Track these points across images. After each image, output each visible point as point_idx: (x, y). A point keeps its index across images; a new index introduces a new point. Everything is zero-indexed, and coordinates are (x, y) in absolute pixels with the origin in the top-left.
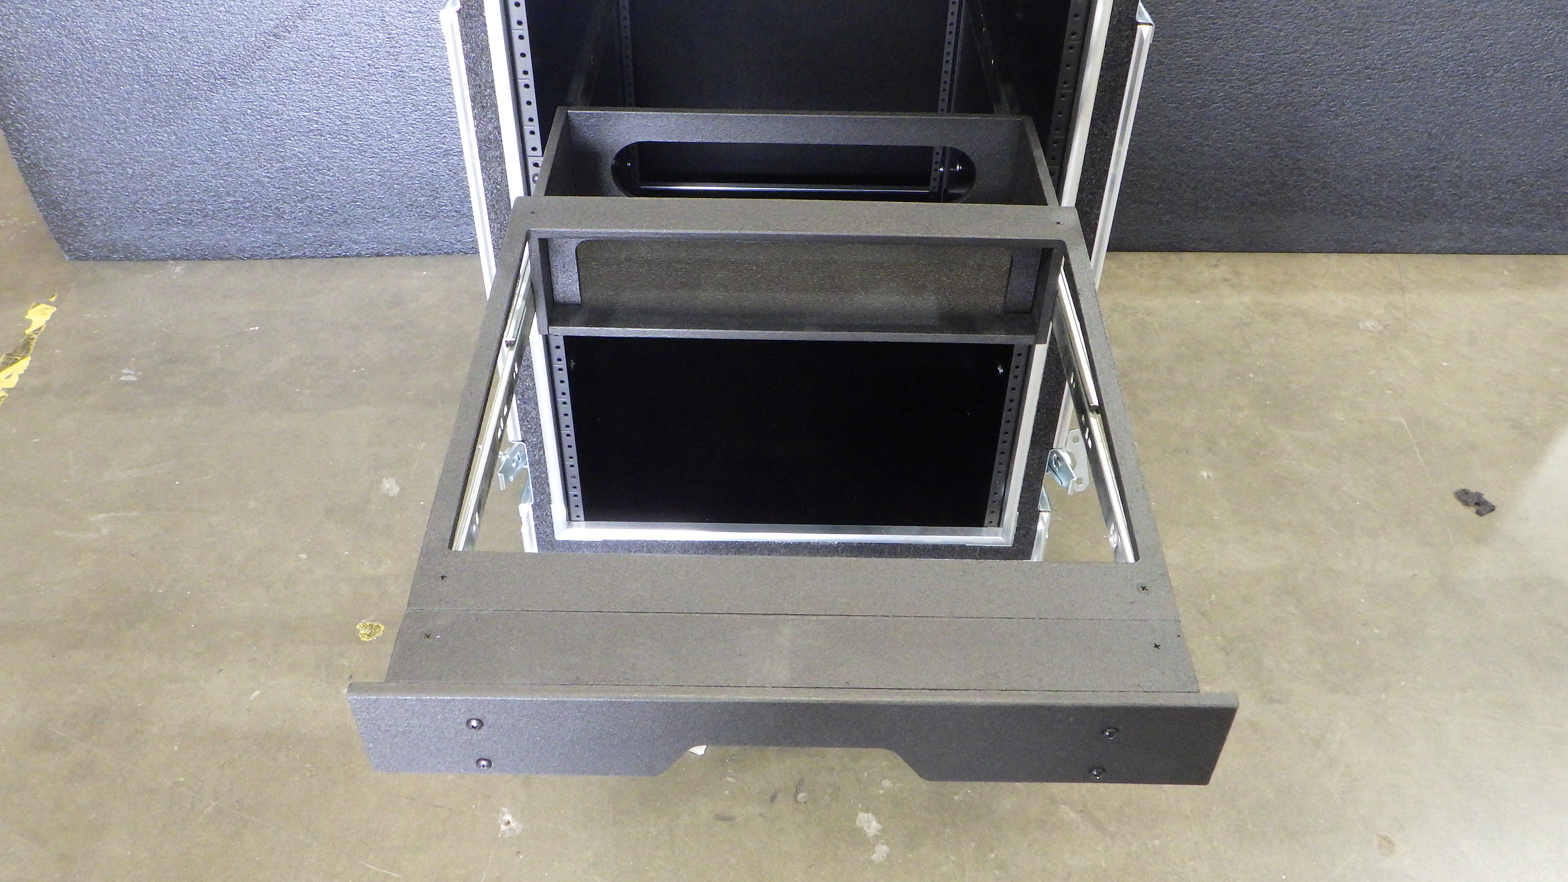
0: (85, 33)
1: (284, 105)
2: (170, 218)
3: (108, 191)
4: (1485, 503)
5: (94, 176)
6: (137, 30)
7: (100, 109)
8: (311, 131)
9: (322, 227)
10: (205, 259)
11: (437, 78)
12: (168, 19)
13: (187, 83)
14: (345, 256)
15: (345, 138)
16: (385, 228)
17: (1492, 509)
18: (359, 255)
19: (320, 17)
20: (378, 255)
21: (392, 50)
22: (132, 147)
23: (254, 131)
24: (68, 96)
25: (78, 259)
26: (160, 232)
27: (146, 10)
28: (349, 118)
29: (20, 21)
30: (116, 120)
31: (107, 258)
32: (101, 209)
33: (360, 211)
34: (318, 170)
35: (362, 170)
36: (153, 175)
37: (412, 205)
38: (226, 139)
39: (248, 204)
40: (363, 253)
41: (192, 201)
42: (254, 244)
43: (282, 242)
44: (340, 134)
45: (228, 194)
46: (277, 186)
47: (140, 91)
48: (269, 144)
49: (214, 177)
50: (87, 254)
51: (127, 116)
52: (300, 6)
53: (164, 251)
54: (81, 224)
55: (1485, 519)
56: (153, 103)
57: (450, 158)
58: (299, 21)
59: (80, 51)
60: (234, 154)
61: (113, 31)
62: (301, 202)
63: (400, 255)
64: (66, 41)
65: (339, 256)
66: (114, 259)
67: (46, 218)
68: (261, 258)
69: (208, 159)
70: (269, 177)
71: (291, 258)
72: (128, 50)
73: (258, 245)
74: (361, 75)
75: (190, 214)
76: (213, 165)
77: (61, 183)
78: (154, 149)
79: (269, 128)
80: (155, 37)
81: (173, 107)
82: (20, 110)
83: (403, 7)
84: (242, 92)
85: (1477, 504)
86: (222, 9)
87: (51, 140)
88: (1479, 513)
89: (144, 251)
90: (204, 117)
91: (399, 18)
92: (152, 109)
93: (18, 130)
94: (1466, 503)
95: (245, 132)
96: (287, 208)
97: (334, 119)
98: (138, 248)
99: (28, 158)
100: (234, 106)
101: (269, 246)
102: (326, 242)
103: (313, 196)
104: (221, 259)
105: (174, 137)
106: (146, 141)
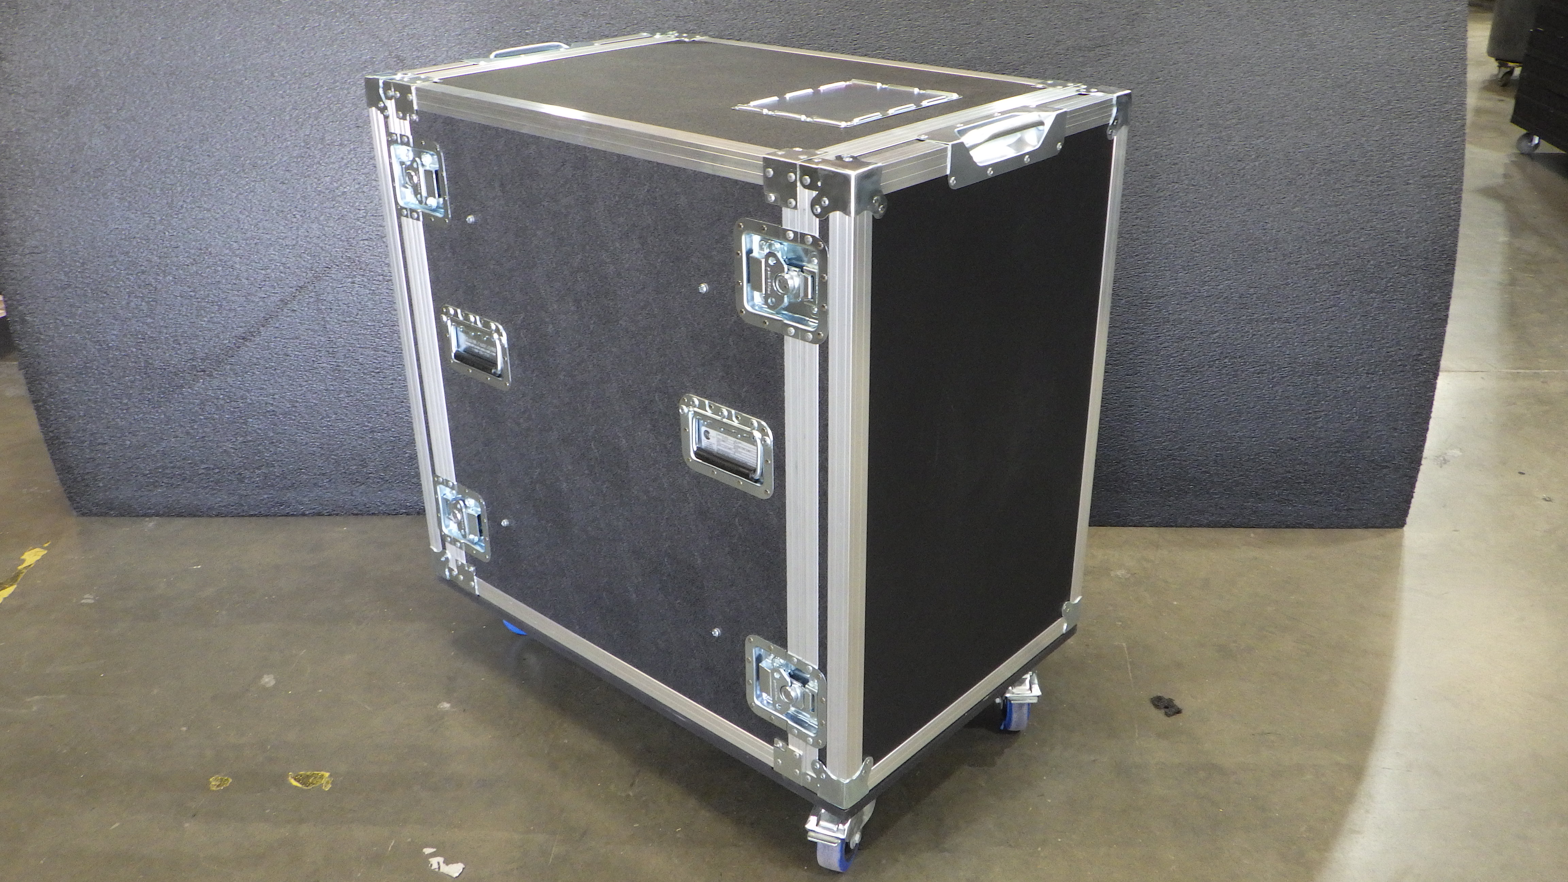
0: (104, 337)
1: (248, 391)
2: (157, 481)
3: (110, 459)
4: (1174, 706)
5: (100, 447)
6: (142, 335)
7: (110, 395)
8: (268, 411)
9: (274, 490)
10: (182, 516)
11: (366, 371)
12: (166, 327)
13: (176, 374)
14: (293, 515)
15: (294, 418)
16: (325, 491)
17: (1179, 712)
18: (303, 515)
19: (277, 325)
20: (319, 514)
21: (331, 350)
22: (131, 424)
23: (224, 412)
24: (86, 385)
25: (83, 515)
26: (147, 493)
27: (149, 320)
28: (297, 402)
29: (57, 328)
30: (121, 403)
31: (106, 514)
32: (104, 473)
33: (305, 477)
34: (273, 443)
35: (307, 444)
36: (145, 445)
37: (345, 473)
38: (202, 417)
39: (217, 470)
40: (307, 512)
41: (173, 467)
42: (221, 504)
43: (242, 502)
44: (290, 415)
45: (202, 462)
46: (240, 455)
47: (140, 381)
48: (235, 423)
49: (192, 447)
50: (91, 511)
51: (129, 399)
52: (264, 317)
53: (149, 509)
54: (87, 485)
55: (1174, 718)
56: (149, 389)
57: (375, 434)
58: (262, 328)
59: (99, 350)
60: (207, 430)
61: (125, 335)
62: (258, 468)
63: (337, 515)
64: (89, 343)
65: (287, 515)
66: (111, 515)
67: (61, 480)
68: (226, 516)
69: (188, 433)
70: (234, 449)
71: (252, 516)
72: (134, 350)
73: (224, 504)
74: (307, 368)
75: (172, 478)
76: (191, 438)
77: (75, 452)
78: (147, 425)
79: (236, 410)
80: (154, 340)
81: (164, 393)
82: (51, 395)
83: (340, 317)
84: (215, 383)
85: (1166, 707)
86: (206, 319)
87: (70, 418)
88: (1167, 715)
89: (135, 509)
90: (187, 401)
91: (337, 326)
92: (149, 394)
93: (46, 410)
94: (1157, 706)
95: (218, 412)
96: (247, 474)
97: (286, 402)
98: (130, 506)
99: (52, 432)
100: (210, 393)
101: (233, 506)
102: (277, 503)
103: (268, 464)
104: (195, 516)
105: (163, 416)
106: (142, 419)
